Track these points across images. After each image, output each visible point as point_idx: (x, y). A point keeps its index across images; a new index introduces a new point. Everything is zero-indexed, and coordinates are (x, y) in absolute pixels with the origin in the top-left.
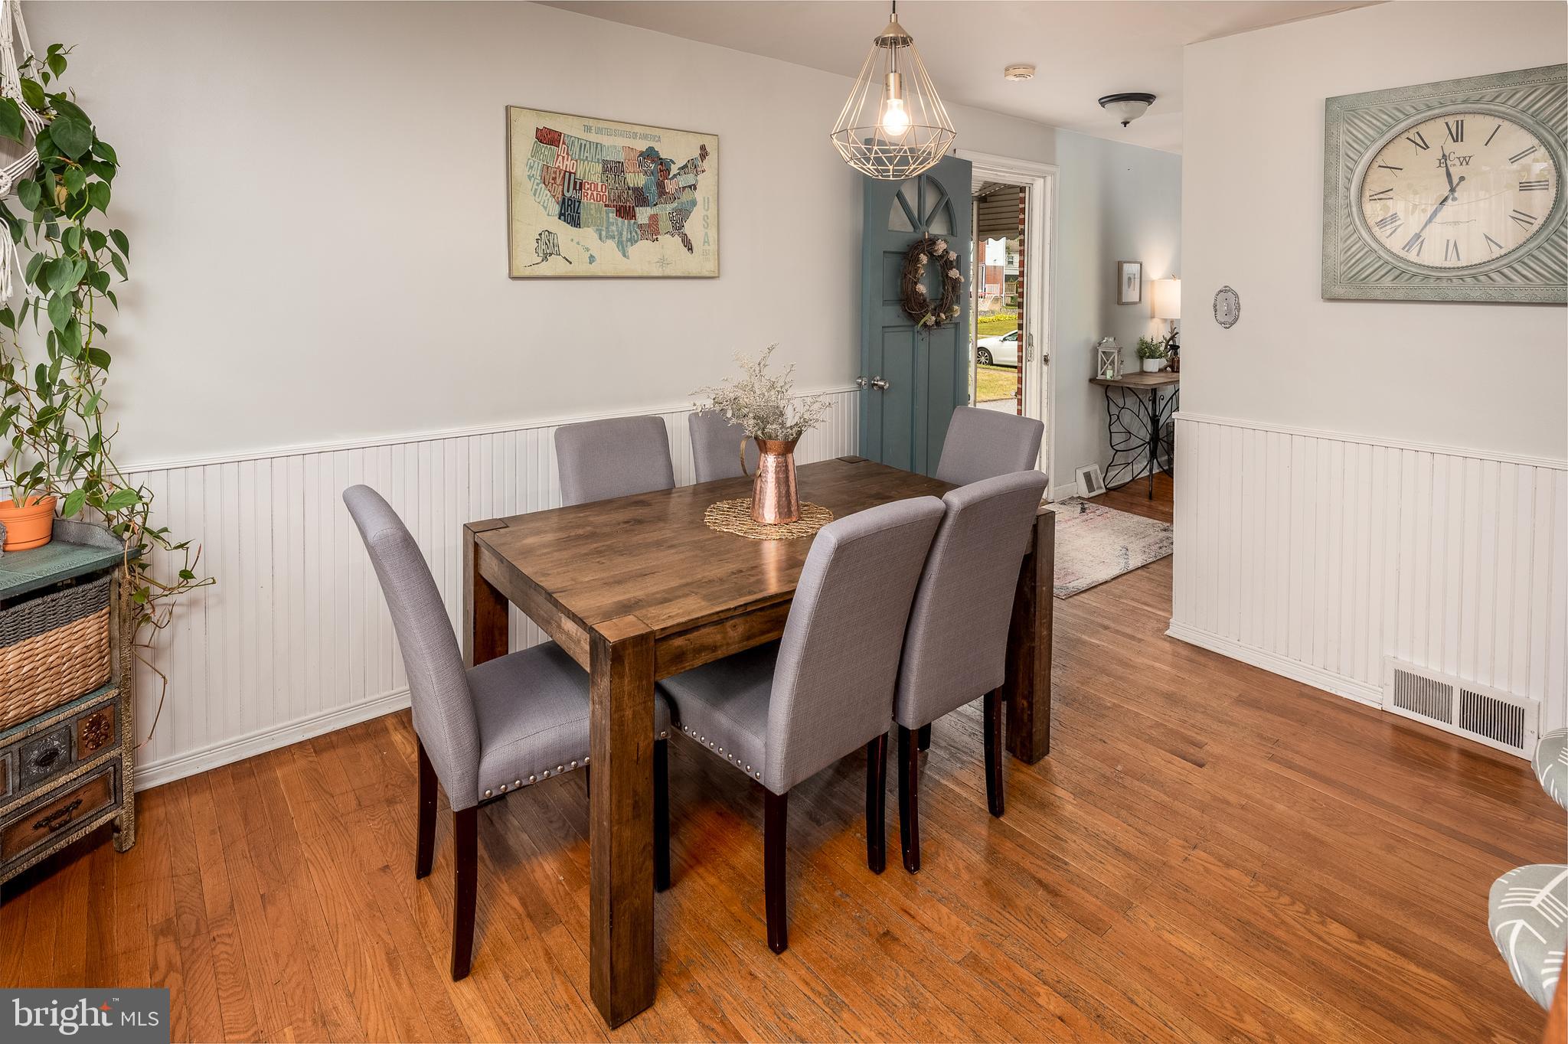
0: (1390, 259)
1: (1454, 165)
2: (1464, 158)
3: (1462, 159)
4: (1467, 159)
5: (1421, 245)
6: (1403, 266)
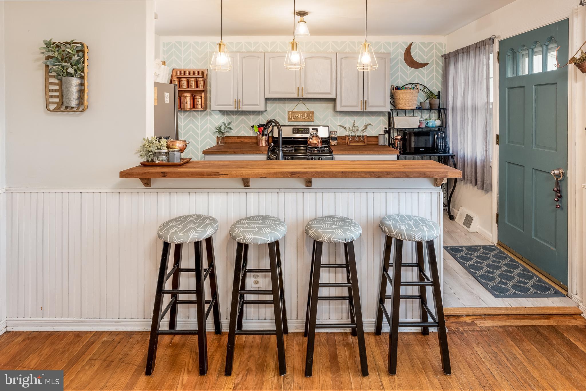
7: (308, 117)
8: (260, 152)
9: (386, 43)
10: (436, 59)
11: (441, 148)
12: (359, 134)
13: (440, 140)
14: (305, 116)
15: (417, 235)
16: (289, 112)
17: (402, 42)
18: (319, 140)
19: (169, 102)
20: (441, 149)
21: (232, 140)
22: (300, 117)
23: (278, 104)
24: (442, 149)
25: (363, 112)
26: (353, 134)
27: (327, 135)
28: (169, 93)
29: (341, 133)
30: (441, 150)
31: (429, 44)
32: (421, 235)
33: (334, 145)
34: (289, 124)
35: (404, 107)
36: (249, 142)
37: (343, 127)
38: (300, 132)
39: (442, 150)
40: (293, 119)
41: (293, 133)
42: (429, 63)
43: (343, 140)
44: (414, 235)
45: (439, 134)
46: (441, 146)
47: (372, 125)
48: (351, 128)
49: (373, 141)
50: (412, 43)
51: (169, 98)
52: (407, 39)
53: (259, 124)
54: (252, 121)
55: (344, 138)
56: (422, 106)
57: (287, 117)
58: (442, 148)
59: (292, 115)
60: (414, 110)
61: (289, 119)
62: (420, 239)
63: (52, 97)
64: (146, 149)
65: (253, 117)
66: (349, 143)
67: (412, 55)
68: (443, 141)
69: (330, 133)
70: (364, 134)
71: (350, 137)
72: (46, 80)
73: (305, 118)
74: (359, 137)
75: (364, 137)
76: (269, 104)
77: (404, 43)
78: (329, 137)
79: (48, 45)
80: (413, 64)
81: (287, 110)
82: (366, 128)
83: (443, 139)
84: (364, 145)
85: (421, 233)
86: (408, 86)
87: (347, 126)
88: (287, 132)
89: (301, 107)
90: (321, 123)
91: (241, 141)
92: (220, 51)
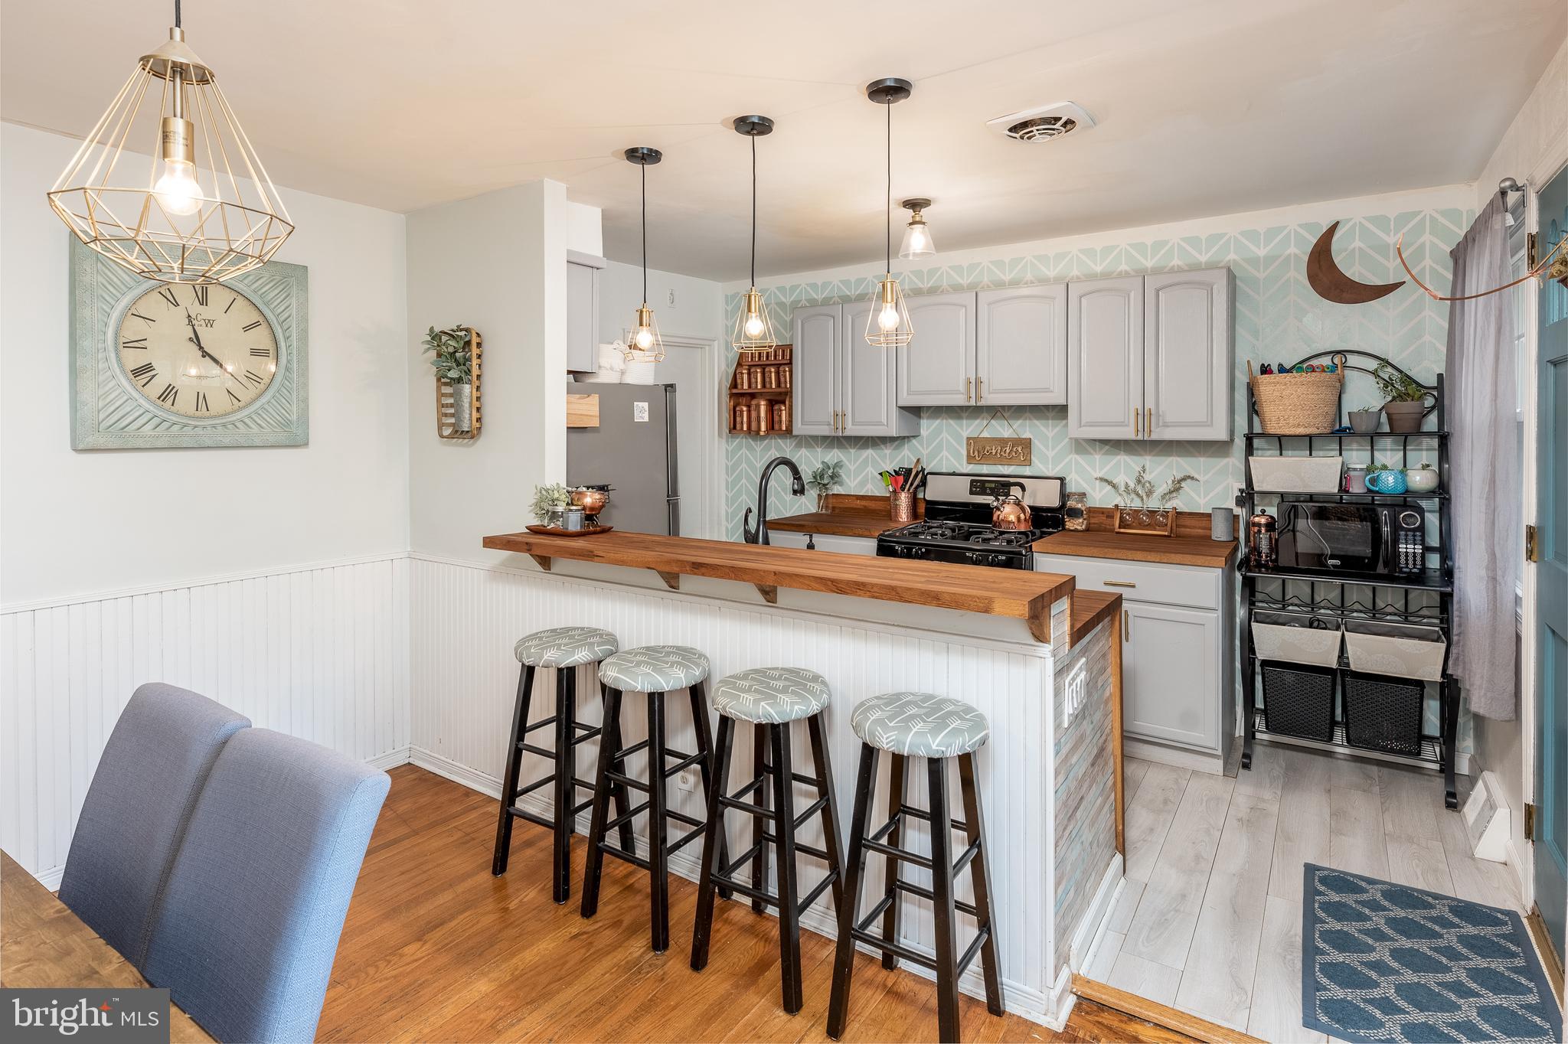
0: (152, 408)
1: (201, 325)
2: (209, 320)
3: (207, 321)
4: (211, 322)
5: (175, 396)
6: (165, 415)
7: (1014, 454)
8: (867, 533)
9: (1243, 233)
10: (1434, 265)
11: (1407, 564)
12: (1154, 503)
13: (1406, 535)
14: (1008, 451)
15: (885, 736)
16: (968, 439)
17: (1300, 226)
18: (1022, 516)
19: (646, 419)
20: (1411, 566)
21: (847, 503)
22: (994, 452)
23: (945, 421)
24: (1414, 568)
25: (1143, 442)
26: (1136, 504)
27: (1055, 503)
28: (647, 403)
29: (1100, 497)
30: (1407, 570)
31: (1403, 218)
32: (894, 737)
33: (1076, 530)
34: (970, 470)
35: (1280, 428)
36: (880, 510)
37: (1109, 483)
38: (988, 491)
39: (1415, 570)
40: (977, 458)
41: (972, 493)
42: (1404, 282)
43: (1107, 517)
44: (880, 734)
45: (1402, 516)
46: (1407, 556)
47: (1197, 480)
48: (1132, 485)
49: (1200, 528)
50: (1338, 223)
51: (647, 412)
52: (1318, 214)
53: (900, 468)
54: (888, 462)
55: (1108, 513)
56: (1354, 423)
57: (964, 453)
58: (1415, 564)
59: (978, 450)
60: (1310, 437)
61: (970, 459)
62: (892, 746)
63: (446, 415)
64: (545, 505)
65: (890, 451)
66: (1119, 528)
67: (1336, 262)
68: (1415, 540)
69: (1064, 496)
70: (1169, 506)
71: (1126, 510)
72: (438, 389)
73: (1007, 455)
74: (1152, 513)
75: (1168, 512)
76: (925, 421)
77: (1306, 226)
78: (1063, 505)
79: (435, 337)
80: (1342, 291)
81: (965, 434)
82: (1177, 489)
83: (1418, 533)
84: (1165, 536)
85: (896, 732)
86: (1315, 362)
87: (1120, 480)
88: (958, 492)
89: (1002, 429)
90: (1050, 469)
91: (865, 506)
92: (641, 324)
